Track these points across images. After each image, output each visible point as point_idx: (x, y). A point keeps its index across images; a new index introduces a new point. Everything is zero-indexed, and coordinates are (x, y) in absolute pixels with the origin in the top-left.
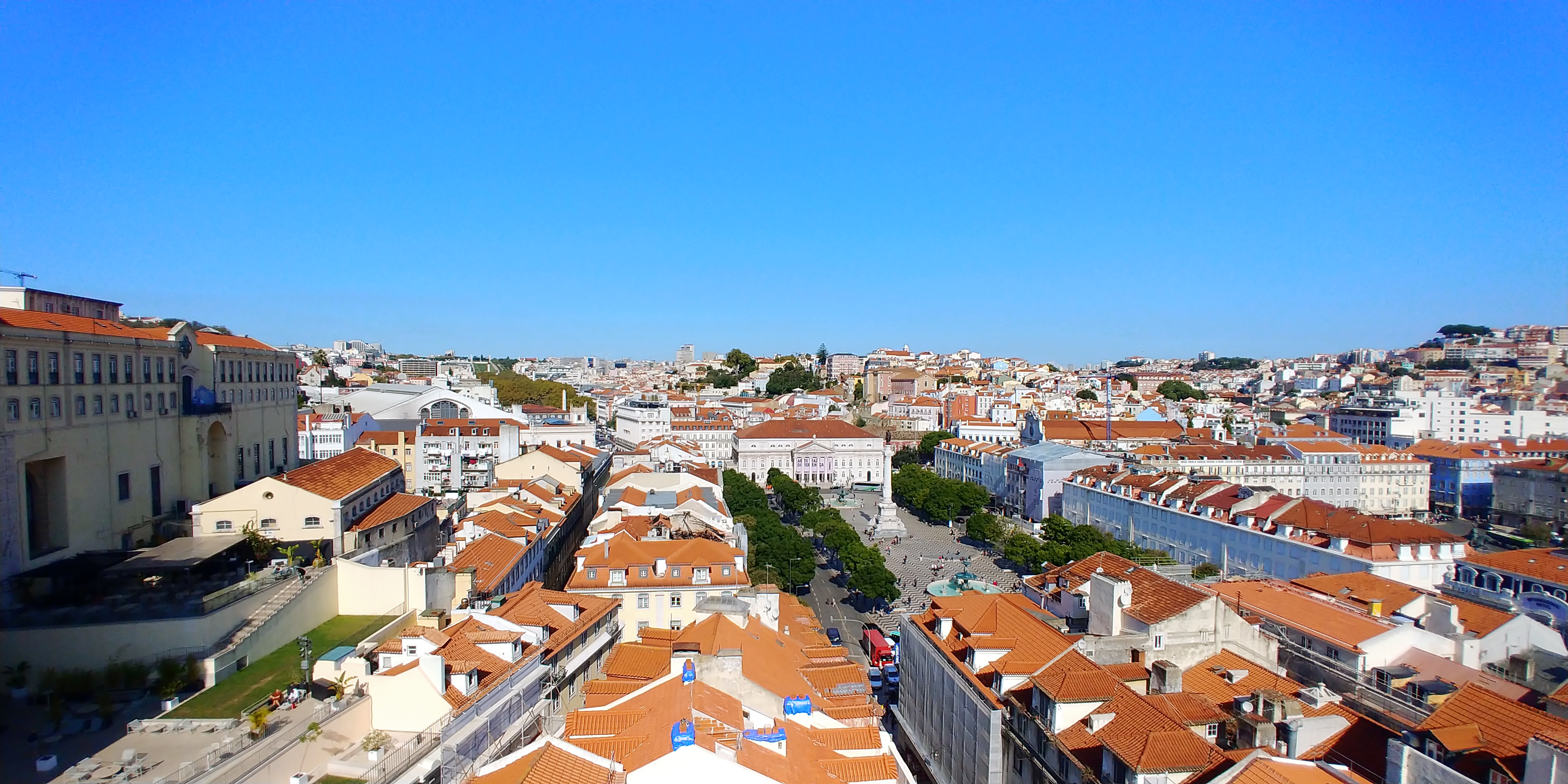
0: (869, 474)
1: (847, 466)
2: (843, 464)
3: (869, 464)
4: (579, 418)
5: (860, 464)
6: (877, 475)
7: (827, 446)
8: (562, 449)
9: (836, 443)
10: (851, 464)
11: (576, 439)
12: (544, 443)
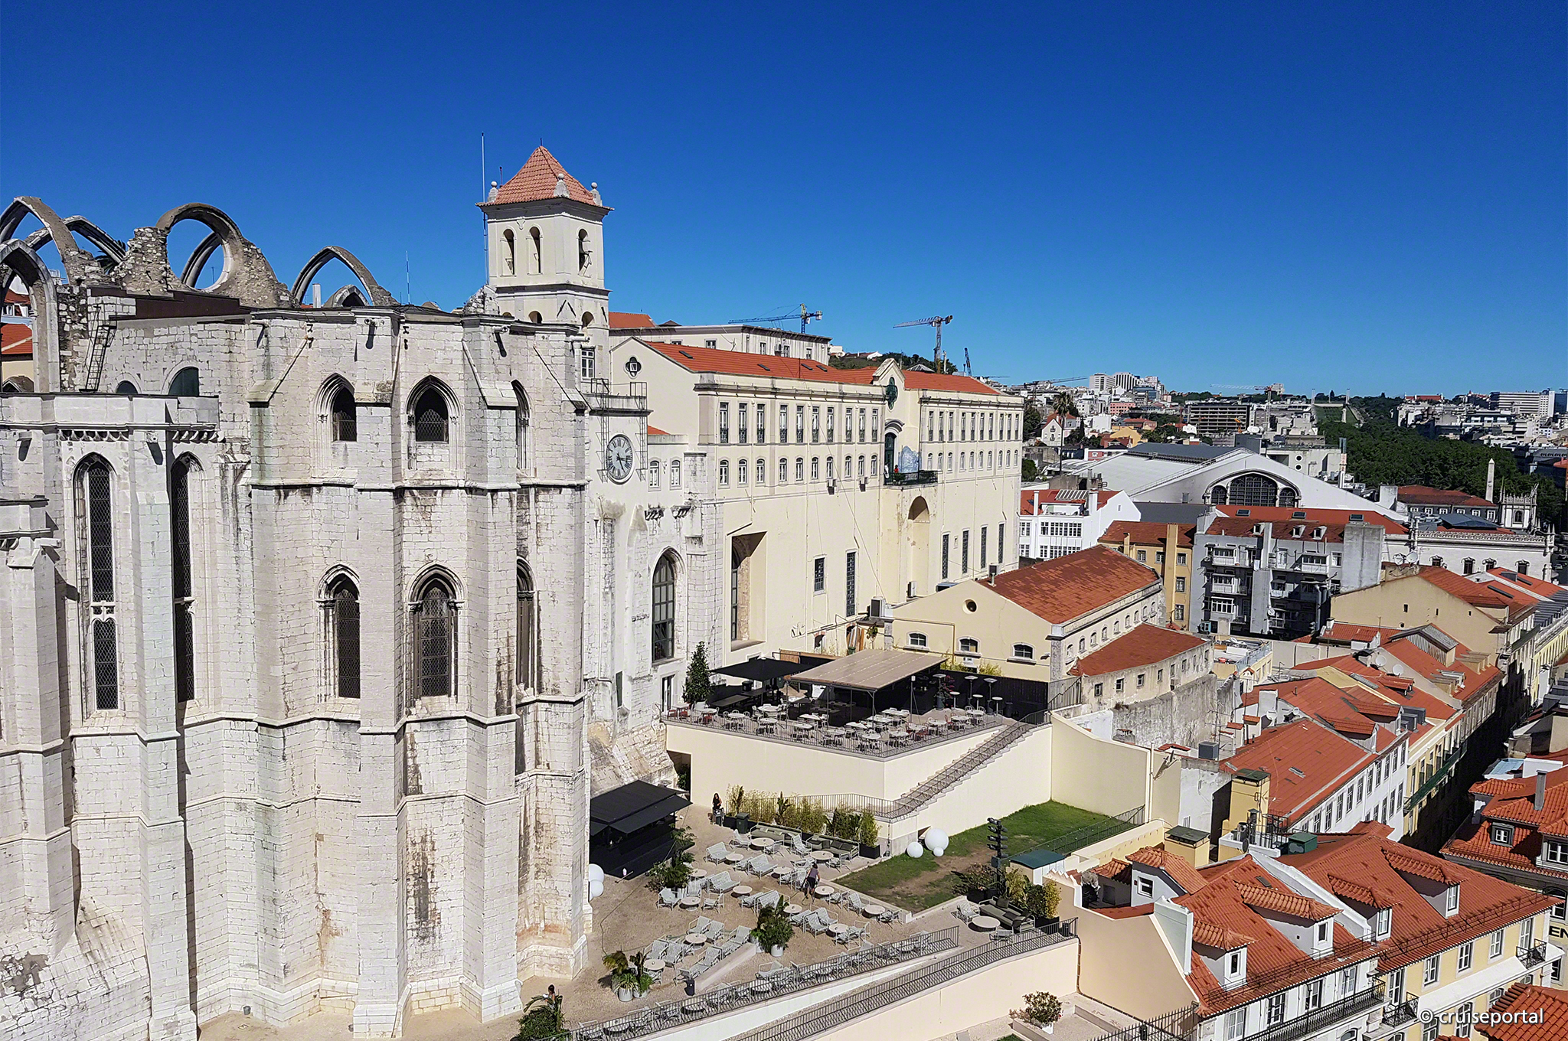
4: (1518, 517)
8: (1473, 578)
11: (1508, 559)
12: (1437, 561)
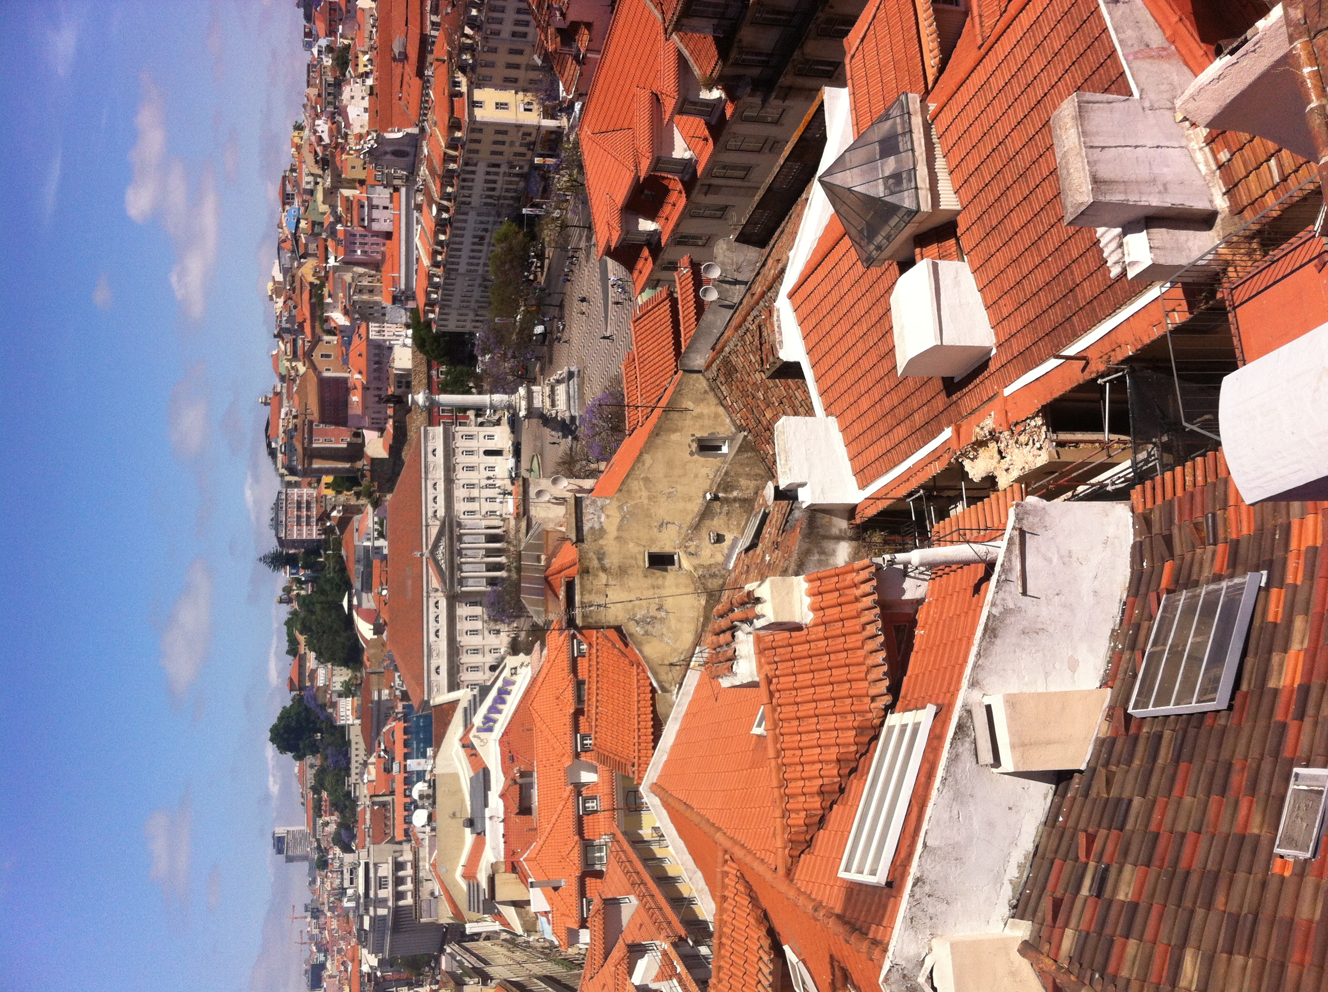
0: (488, 453)
1: (475, 493)
2: (472, 499)
3: (470, 453)
5: (471, 468)
6: (491, 437)
7: (434, 531)
9: (430, 514)
10: (471, 486)
